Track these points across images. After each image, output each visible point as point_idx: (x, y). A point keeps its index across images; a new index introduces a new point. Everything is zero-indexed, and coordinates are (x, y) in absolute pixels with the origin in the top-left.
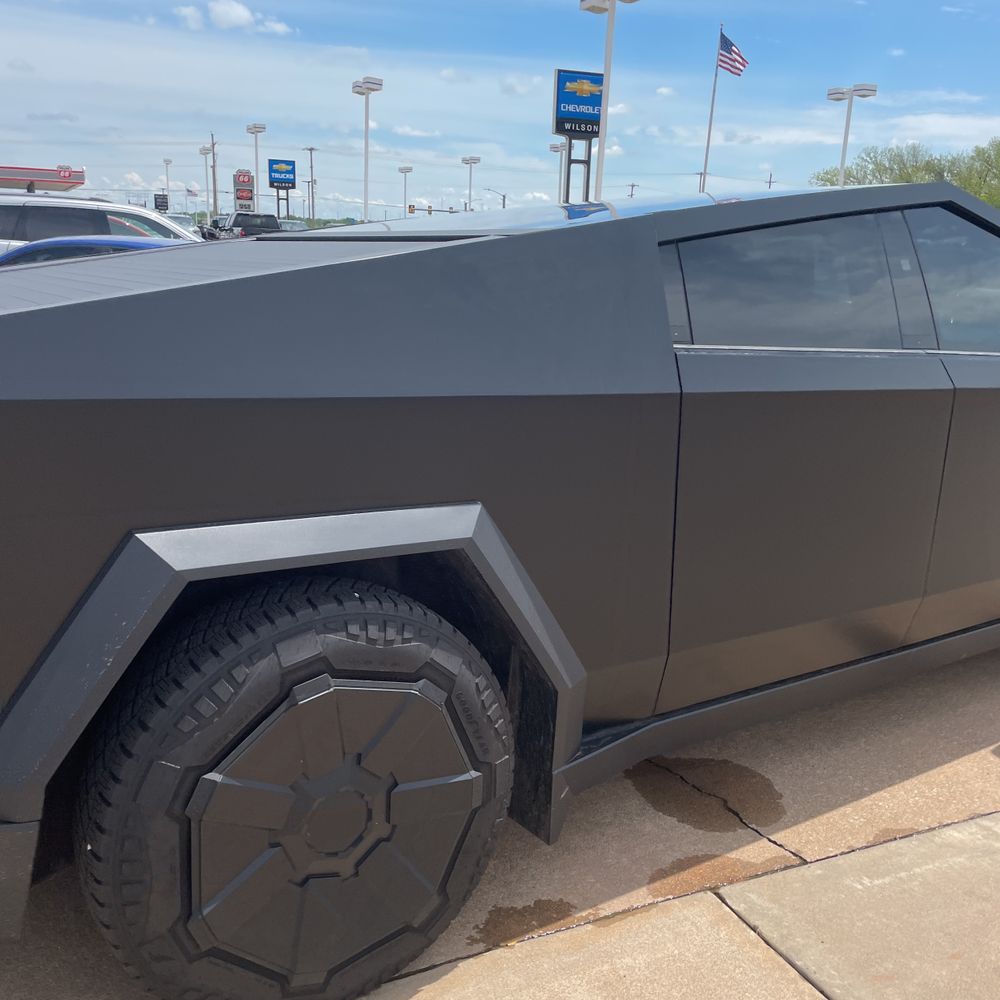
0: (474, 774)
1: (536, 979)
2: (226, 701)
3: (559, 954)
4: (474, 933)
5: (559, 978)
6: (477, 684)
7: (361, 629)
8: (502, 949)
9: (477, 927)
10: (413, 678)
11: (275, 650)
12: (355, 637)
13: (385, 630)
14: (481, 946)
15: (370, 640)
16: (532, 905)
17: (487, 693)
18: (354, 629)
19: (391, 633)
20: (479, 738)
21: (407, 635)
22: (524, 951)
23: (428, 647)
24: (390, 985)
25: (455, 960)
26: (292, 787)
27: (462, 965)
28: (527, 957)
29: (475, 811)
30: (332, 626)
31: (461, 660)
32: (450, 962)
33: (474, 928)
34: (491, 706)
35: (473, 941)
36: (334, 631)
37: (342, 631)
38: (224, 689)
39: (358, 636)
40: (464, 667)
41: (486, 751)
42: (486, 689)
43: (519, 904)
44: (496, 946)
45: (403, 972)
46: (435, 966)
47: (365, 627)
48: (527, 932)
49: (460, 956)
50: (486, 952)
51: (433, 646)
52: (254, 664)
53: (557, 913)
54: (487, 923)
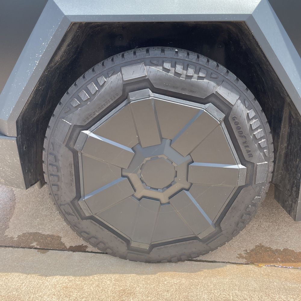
0: (241, 166)
1: (266, 289)
2: (93, 93)
3: (286, 280)
4: (243, 253)
5: (281, 293)
6: (248, 113)
7: (172, 67)
8: (254, 266)
9: (246, 251)
10: (203, 101)
11: (121, 71)
12: (168, 71)
13: (187, 70)
14: (244, 261)
15: (176, 74)
16: (282, 250)
17: (254, 121)
18: (167, 65)
19: (191, 72)
20: (247, 146)
21: (201, 75)
22: (266, 272)
23: (215, 84)
24: (189, 262)
25: (227, 263)
26: (132, 149)
27: (229, 266)
28: (266, 275)
29: (240, 188)
30: (155, 62)
31: (238, 97)
32: (224, 262)
33: (244, 251)
34: (257, 129)
35: (241, 256)
36: (156, 65)
37: (160, 66)
38: (93, 88)
39: (170, 70)
40: (239, 101)
41: (251, 156)
42: (254, 118)
43: (274, 247)
44: (252, 263)
45: (198, 259)
46: (215, 262)
47: (174, 66)
48: (273, 262)
49: (230, 261)
50: (246, 264)
51: (218, 84)
52: (109, 77)
53: (295, 259)
54: (252, 251)
